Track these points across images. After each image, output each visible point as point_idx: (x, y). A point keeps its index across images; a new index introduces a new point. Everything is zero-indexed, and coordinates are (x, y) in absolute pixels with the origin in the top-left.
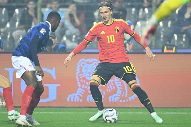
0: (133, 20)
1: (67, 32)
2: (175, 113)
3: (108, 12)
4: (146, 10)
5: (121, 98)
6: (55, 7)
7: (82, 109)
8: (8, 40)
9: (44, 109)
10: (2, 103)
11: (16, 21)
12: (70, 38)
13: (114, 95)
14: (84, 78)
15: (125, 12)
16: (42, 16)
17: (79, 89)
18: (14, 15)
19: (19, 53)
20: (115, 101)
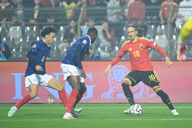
0: (152, 34)
1: (101, 45)
2: (186, 107)
3: (133, 31)
4: (163, 27)
5: (144, 96)
6: (92, 25)
7: (113, 105)
8: (55, 51)
9: (83, 105)
10: (51, 101)
11: (61, 36)
12: (103, 49)
13: (138, 94)
14: (114, 81)
15: (146, 29)
16: (82, 32)
17: (111, 89)
18: (60, 31)
19: (68, 62)
20: (139, 98)
